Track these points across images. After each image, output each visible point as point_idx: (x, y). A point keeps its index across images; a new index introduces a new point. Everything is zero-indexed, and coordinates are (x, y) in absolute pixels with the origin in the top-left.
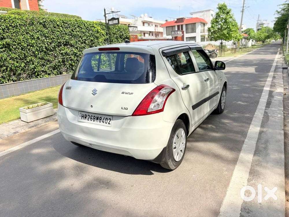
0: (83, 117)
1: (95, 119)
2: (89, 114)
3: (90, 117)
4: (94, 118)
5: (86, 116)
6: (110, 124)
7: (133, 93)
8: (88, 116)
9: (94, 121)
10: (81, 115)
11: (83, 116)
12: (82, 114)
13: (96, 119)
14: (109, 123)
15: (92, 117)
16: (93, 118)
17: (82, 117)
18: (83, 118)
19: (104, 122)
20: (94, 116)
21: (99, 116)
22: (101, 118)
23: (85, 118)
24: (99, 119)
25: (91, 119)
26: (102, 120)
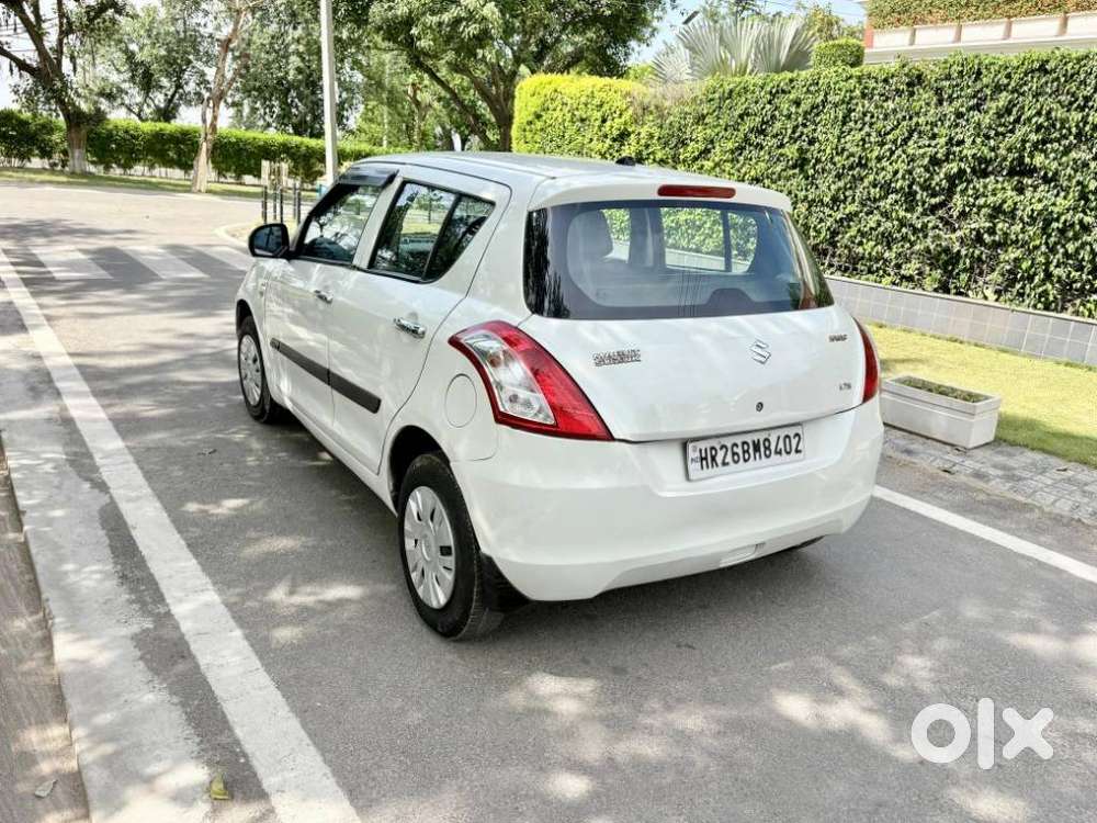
0: (706, 459)
1: (748, 451)
2: (728, 442)
3: (729, 453)
4: (746, 447)
5: (714, 452)
6: (800, 451)
8: (721, 448)
9: (745, 461)
10: (697, 454)
11: (704, 455)
12: (701, 451)
13: (751, 451)
14: (797, 451)
15: (735, 449)
16: (739, 450)
17: (702, 459)
18: (704, 462)
19: (780, 453)
20: (743, 444)
21: (761, 437)
22: (767, 444)
23: (713, 458)
24: (762, 449)
25: (736, 458)
26: (773, 447)
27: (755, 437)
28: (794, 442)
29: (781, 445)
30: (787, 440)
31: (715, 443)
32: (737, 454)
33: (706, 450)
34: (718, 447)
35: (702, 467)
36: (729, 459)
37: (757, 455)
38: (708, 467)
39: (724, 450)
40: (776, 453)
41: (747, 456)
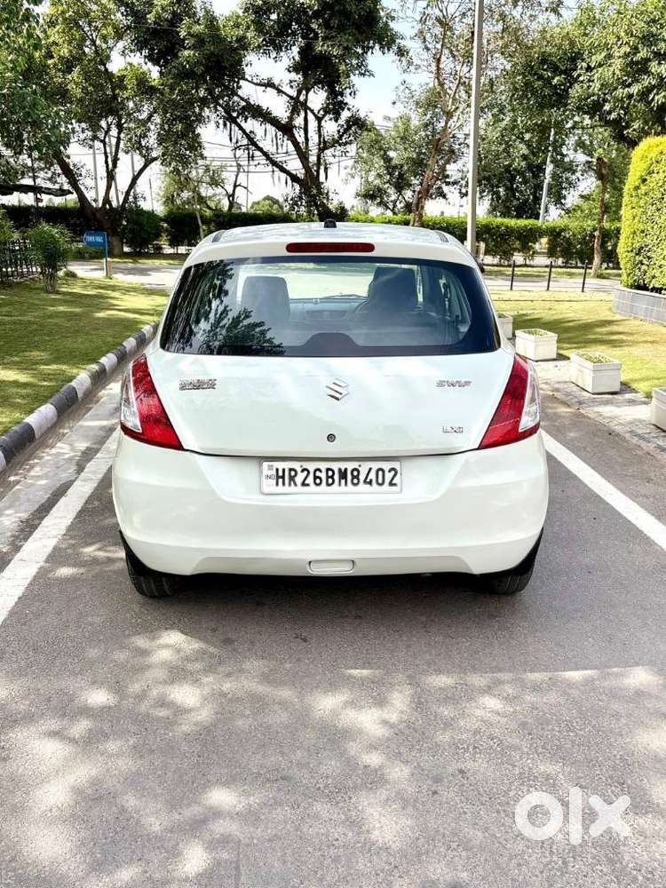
0: (283, 477)
1: (332, 477)
2: (311, 466)
3: (311, 476)
4: (330, 473)
5: (293, 473)
6: (395, 485)
7: (470, 382)
8: (303, 471)
9: (329, 485)
10: (274, 472)
11: (280, 474)
12: (277, 470)
13: (336, 477)
14: (391, 484)
15: (318, 474)
16: (323, 475)
17: (278, 477)
18: (280, 480)
19: (370, 483)
20: (328, 470)
21: (350, 466)
22: (355, 473)
23: (292, 479)
24: (349, 477)
25: (318, 481)
26: (362, 477)
27: (343, 465)
28: (389, 476)
29: (372, 476)
30: (380, 473)
31: (297, 466)
32: (320, 478)
33: (284, 470)
34: (299, 470)
35: (277, 484)
36: (310, 480)
37: (343, 481)
38: (284, 484)
39: (306, 472)
40: (365, 482)
41: (330, 481)
